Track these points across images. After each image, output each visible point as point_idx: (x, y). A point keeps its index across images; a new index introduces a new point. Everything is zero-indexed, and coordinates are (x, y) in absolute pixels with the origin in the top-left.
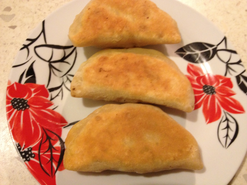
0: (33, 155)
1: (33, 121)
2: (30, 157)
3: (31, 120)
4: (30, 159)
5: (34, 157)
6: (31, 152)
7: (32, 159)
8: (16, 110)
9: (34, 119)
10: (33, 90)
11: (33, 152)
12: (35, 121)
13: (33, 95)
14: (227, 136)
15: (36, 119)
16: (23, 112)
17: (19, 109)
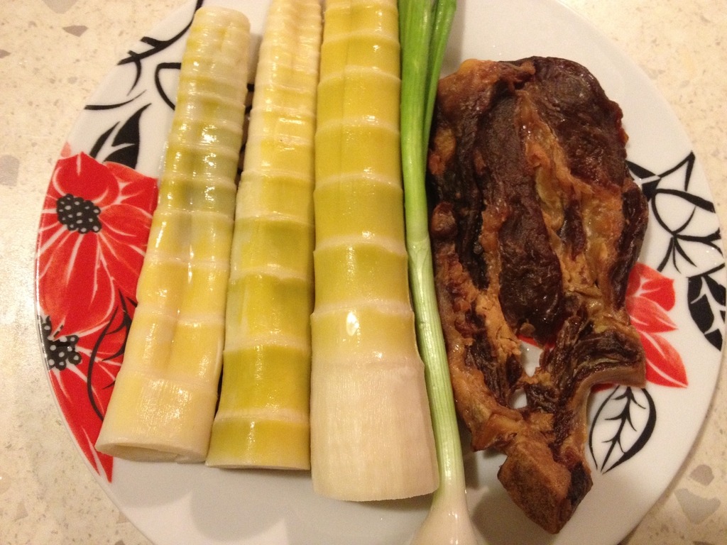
0: (76, 358)
1: (102, 269)
2: (67, 361)
3: (97, 267)
4: (65, 364)
5: (76, 363)
6: (74, 349)
7: (71, 367)
8: (64, 228)
9: (105, 264)
10: (122, 185)
11: (78, 349)
12: (106, 270)
13: (119, 200)
14: (616, 439)
15: (108, 266)
16: (81, 238)
17: (72, 226)
